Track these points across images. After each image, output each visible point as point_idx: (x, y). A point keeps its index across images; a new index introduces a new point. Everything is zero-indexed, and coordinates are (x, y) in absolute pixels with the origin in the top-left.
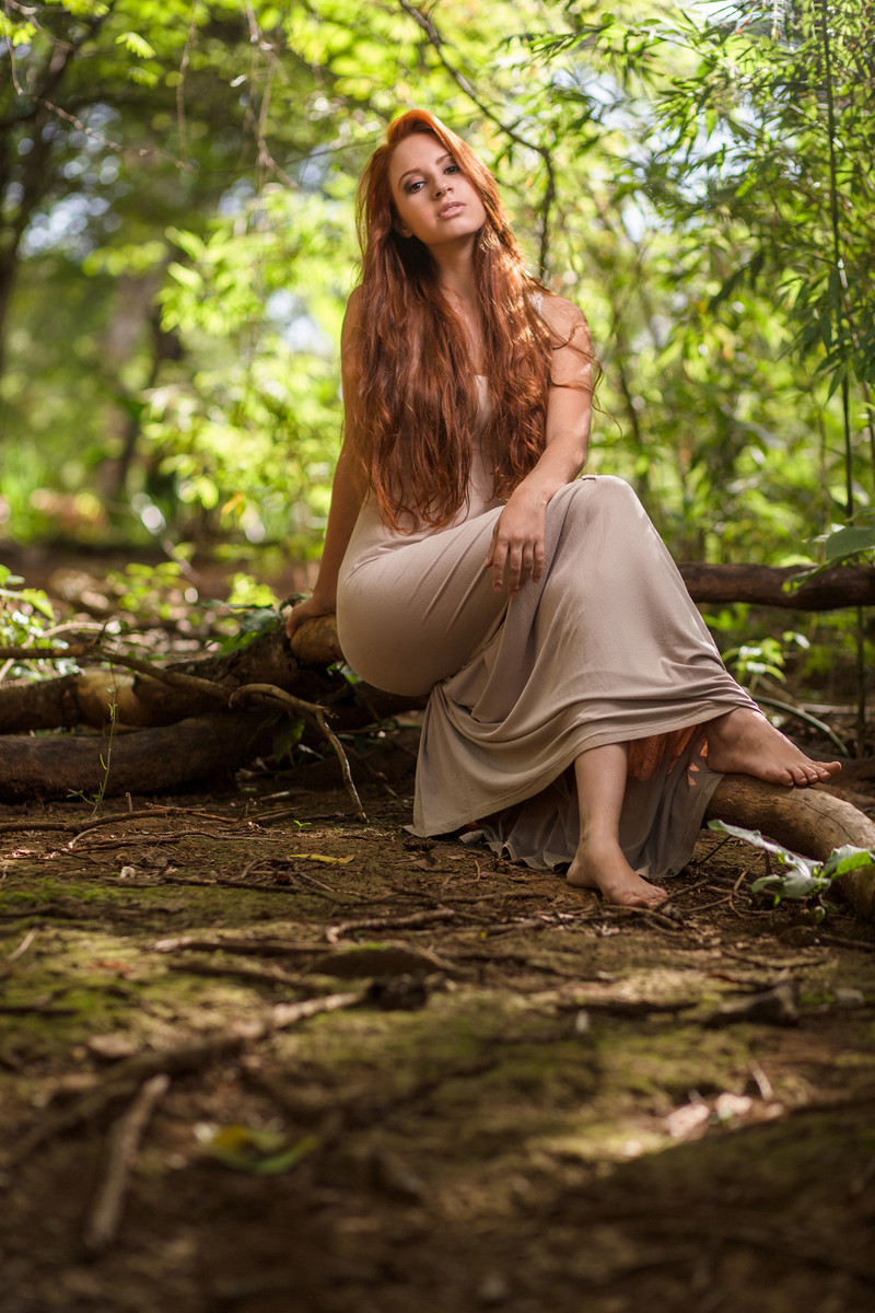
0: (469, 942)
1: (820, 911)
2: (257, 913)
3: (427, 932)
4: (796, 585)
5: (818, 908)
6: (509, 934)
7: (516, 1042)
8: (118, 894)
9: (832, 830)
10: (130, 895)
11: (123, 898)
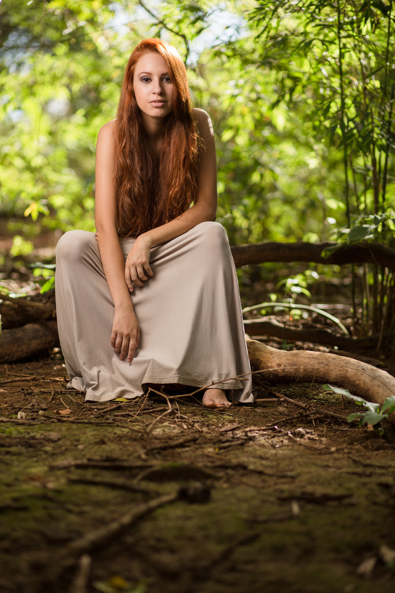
0: (210, 454)
1: (381, 430)
2: (98, 440)
3: (187, 449)
4: (328, 253)
5: (380, 429)
6: (230, 448)
7: (265, 522)
8: (23, 431)
9: (379, 386)
10: (29, 430)
11: (26, 432)
